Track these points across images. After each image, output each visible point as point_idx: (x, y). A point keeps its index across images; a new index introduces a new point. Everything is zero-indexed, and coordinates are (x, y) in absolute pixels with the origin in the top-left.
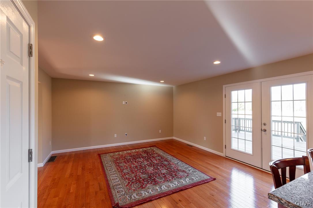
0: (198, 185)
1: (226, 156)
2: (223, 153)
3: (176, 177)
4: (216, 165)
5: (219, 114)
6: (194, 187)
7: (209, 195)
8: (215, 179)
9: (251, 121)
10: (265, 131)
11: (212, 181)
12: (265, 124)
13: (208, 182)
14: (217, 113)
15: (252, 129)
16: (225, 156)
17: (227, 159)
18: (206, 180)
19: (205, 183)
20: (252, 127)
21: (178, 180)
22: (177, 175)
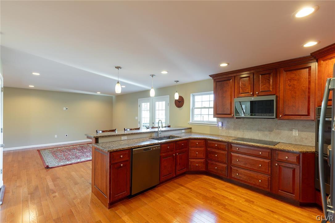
5: (137, 118)
12: (153, 123)
20: (149, 125)
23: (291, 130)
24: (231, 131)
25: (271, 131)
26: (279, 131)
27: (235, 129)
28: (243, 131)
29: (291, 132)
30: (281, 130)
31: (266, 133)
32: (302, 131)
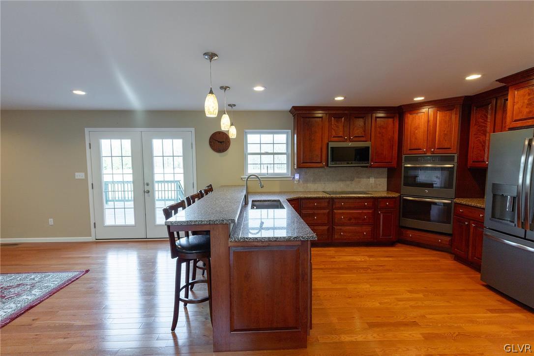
0: (61, 289)
1: (96, 239)
2: (91, 236)
3: (6, 299)
4: (83, 256)
5: (79, 175)
6: (54, 293)
7: (86, 290)
8: (87, 271)
9: (132, 184)
10: (148, 192)
11: (83, 275)
12: (148, 185)
13: (77, 279)
14: (76, 173)
15: (132, 192)
16: (94, 240)
17: (100, 242)
18: (73, 278)
19: (72, 282)
20: (132, 190)
21: (13, 300)
22: (5, 296)
23: (369, 178)
24: (311, 185)
25: (352, 180)
26: (360, 179)
27: (314, 181)
28: (325, 183)
29: (369, 179)
30: (361, 178)
31: (348, 182)
32: (377, 178)
